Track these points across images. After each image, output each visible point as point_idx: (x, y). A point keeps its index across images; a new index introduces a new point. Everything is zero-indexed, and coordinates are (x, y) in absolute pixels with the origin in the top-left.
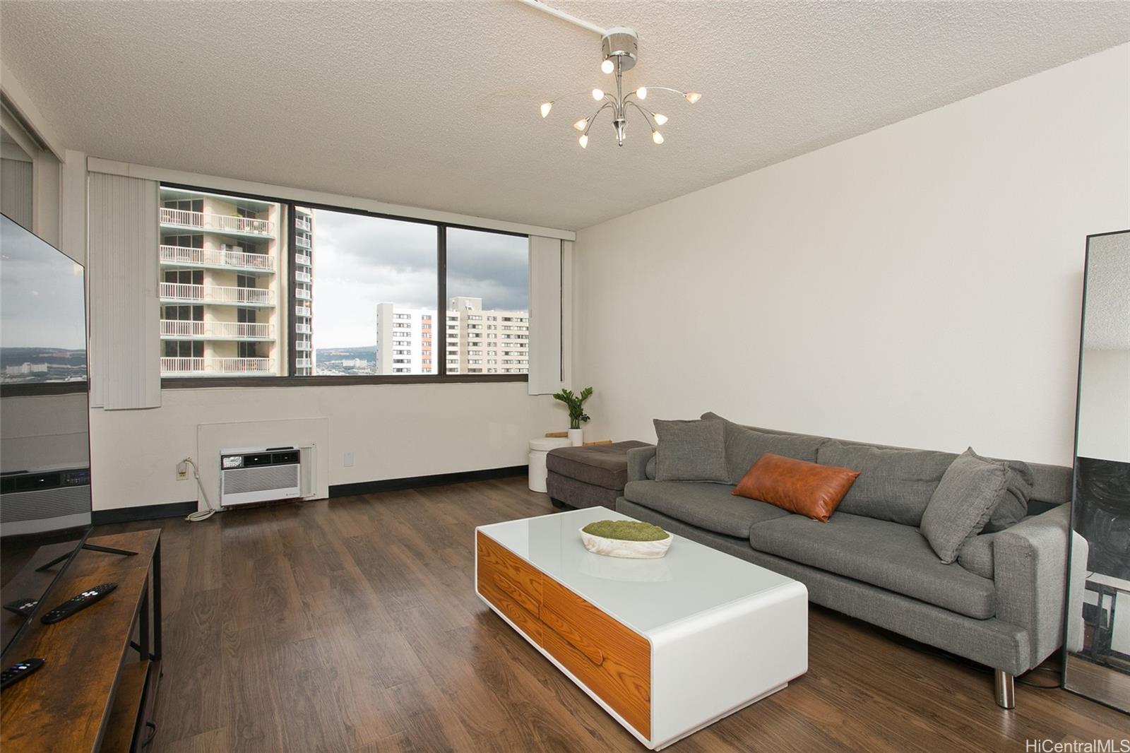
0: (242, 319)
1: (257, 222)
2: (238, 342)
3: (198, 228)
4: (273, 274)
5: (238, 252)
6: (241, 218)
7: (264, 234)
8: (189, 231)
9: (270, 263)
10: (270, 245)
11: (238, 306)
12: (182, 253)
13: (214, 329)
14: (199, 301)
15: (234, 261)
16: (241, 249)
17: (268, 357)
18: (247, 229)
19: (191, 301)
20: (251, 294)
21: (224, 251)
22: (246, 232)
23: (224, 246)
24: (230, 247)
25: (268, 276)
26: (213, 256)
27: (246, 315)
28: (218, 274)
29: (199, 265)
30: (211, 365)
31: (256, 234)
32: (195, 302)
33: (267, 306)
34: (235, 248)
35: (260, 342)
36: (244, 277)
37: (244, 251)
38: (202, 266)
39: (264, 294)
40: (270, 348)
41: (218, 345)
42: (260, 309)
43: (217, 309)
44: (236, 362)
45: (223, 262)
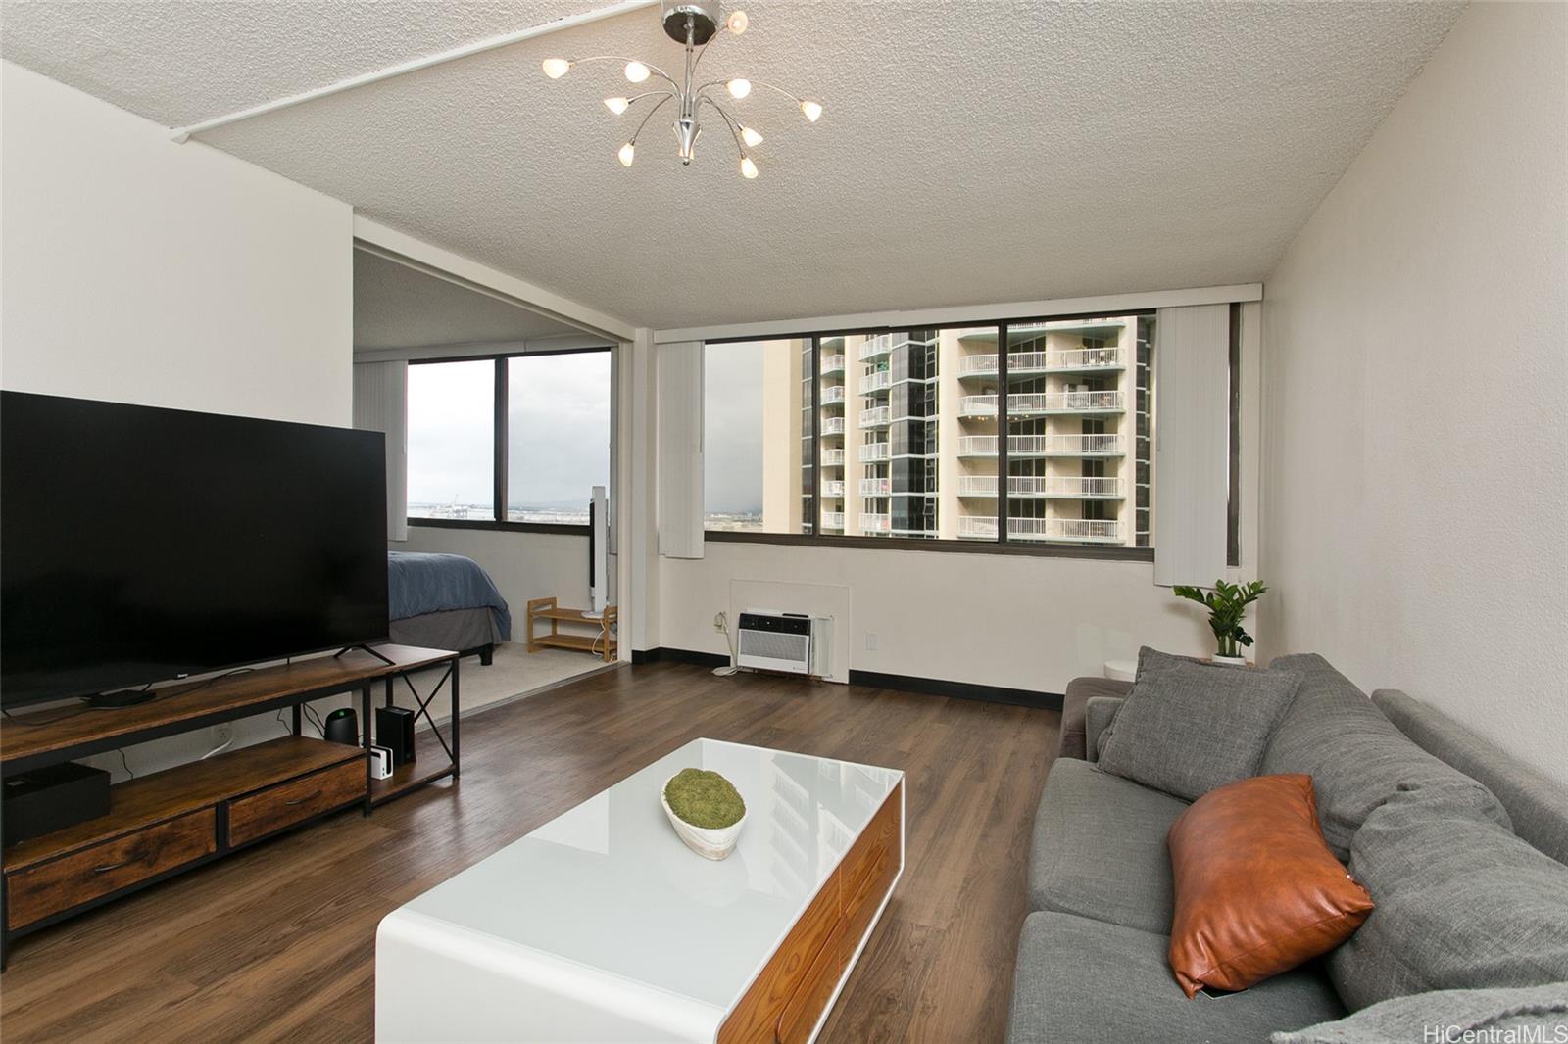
0: (1087, 472)
1: (1103, 351)
2: (1083, 500)
3: (1040, 370)
4: (1123, 414)
5: (1083, 392)
6: (1086, 350)
7: (1113, 365)
8: (1031, 375)
9: (1119, 400)
10: (1120, 378)
11: (1083, 457)
12: (1025, 401)
13: (1058, 485)
14: (1041, 454)
15: (1078, 403)
16: (1086, 387)
17: (1116, 519)
18: (1092, 361)
19: (1034, 453)
20: (1100, 442)
21: (1067, 393)
22: (1092, 365)
23: (1067, 386)
24: (1073, 387)
25: (1115, 418)
26: (1056, 400)
27: (1094, 467)
28: (1061, 420)
29: (1040, 411)
30: (1053, 528)
31: (1102, 366)
32: (1037, 454)
33: (1115, 455)
34: (1079, 387)
35: (1108, 501)
36: (1090, 422)
37: (1090, 390)
38: (1043, 413)
39: (1111, 440)
40: (1119, 508)
41: (1061, 504)
42: (1108, 459)
43: (1060, 462)
44: (1079, 524)
45: (1065, 407)
